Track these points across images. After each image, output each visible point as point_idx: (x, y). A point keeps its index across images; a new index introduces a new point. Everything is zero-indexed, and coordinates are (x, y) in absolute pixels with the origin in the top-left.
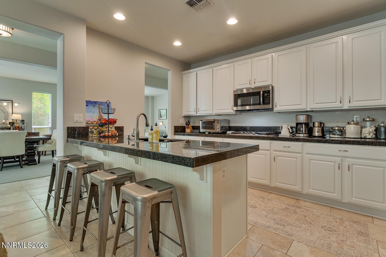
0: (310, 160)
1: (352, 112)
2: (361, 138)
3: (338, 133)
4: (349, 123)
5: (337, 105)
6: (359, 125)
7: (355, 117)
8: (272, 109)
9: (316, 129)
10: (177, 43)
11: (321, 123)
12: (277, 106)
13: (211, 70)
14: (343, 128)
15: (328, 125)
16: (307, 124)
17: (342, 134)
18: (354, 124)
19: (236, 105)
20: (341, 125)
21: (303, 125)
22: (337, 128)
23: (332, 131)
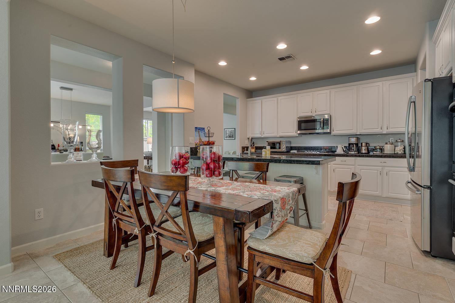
0: (361, 169)
1: (389, 135)
2: (395, 154)
3: (379, 151)
4: (386, 143)
5: (378, 131)
6: (393, 145)
7: (391, 139)
8: (330, 133)
9: (364, 148)
10: (253, 79)
11: (367, 144)
12: (334, 131)
13: (276, 99)
14: (382, 146)
15: (372, 145)
16: (357, 144)
17: (382, 151)
18: (390, 144)
19: (300, 128)
20: (381, 145)
21: (354, 145)
22: (378, 147)
23: (375, 149)
